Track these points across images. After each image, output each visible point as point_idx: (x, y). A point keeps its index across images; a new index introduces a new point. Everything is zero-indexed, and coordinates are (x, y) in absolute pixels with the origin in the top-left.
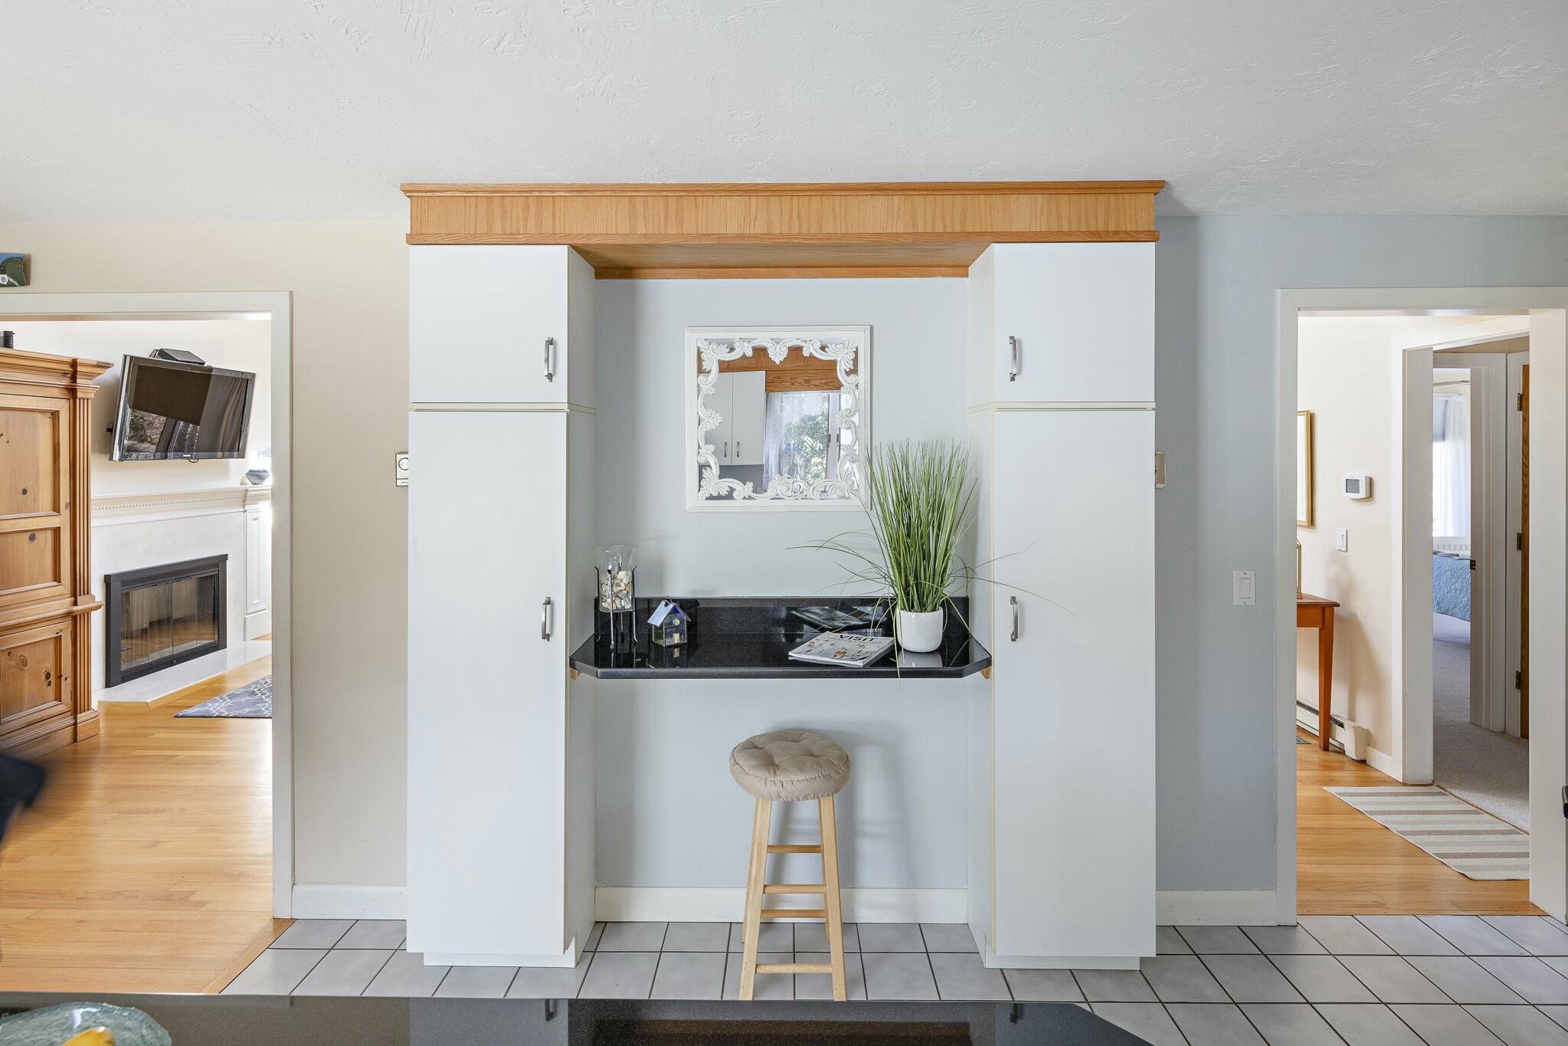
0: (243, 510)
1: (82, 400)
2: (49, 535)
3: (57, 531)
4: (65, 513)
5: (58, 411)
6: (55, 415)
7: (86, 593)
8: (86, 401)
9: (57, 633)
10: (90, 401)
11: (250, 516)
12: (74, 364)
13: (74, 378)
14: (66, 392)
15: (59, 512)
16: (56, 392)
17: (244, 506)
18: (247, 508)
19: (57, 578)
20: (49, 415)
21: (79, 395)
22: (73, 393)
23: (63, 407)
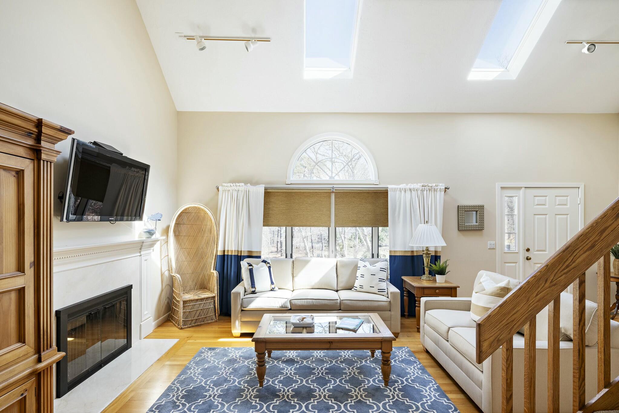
0: (139, 254)
1: (45, 163)
2: (13, 296)
3: (21, 292)
4: (29, 271)
5: (23, 171)
6: (19, 174)
7: (49, 346)
8: (49, 163)
9: (22, 394)
10: (52, 164)
11: (143, 258)
12: (39, 123)
13: (38, 140)
14: (31, 153)
15: (24, 272)
16: (21, 151)
17: (140, 252)
18: (142, 253)
19: (21, 339)
20: (14, 173)
21: (43, 156)
22: (37, 154)
23: (27, 167)
